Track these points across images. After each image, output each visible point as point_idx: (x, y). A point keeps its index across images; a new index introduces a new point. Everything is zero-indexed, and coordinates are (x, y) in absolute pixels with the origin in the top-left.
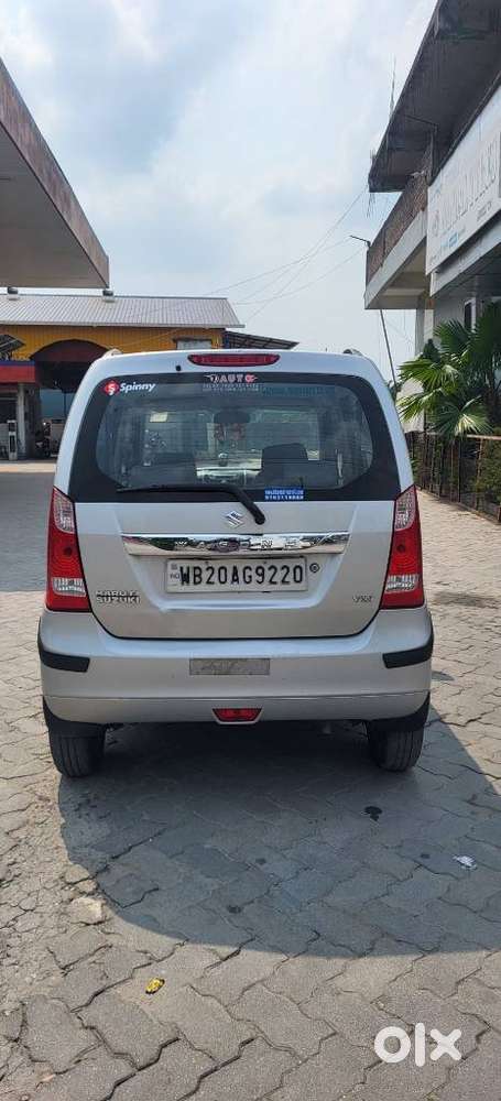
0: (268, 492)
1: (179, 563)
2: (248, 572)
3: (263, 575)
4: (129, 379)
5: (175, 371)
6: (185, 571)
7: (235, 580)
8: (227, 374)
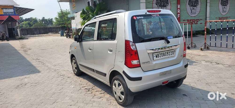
0: (168, 37)
1: (155, 54)
2: (166, 54)
3: (168, 54)
4: (138, 16)
5: (145, 14)
6: (156, 55)
7: (164, 56)
8: (154, 14)
